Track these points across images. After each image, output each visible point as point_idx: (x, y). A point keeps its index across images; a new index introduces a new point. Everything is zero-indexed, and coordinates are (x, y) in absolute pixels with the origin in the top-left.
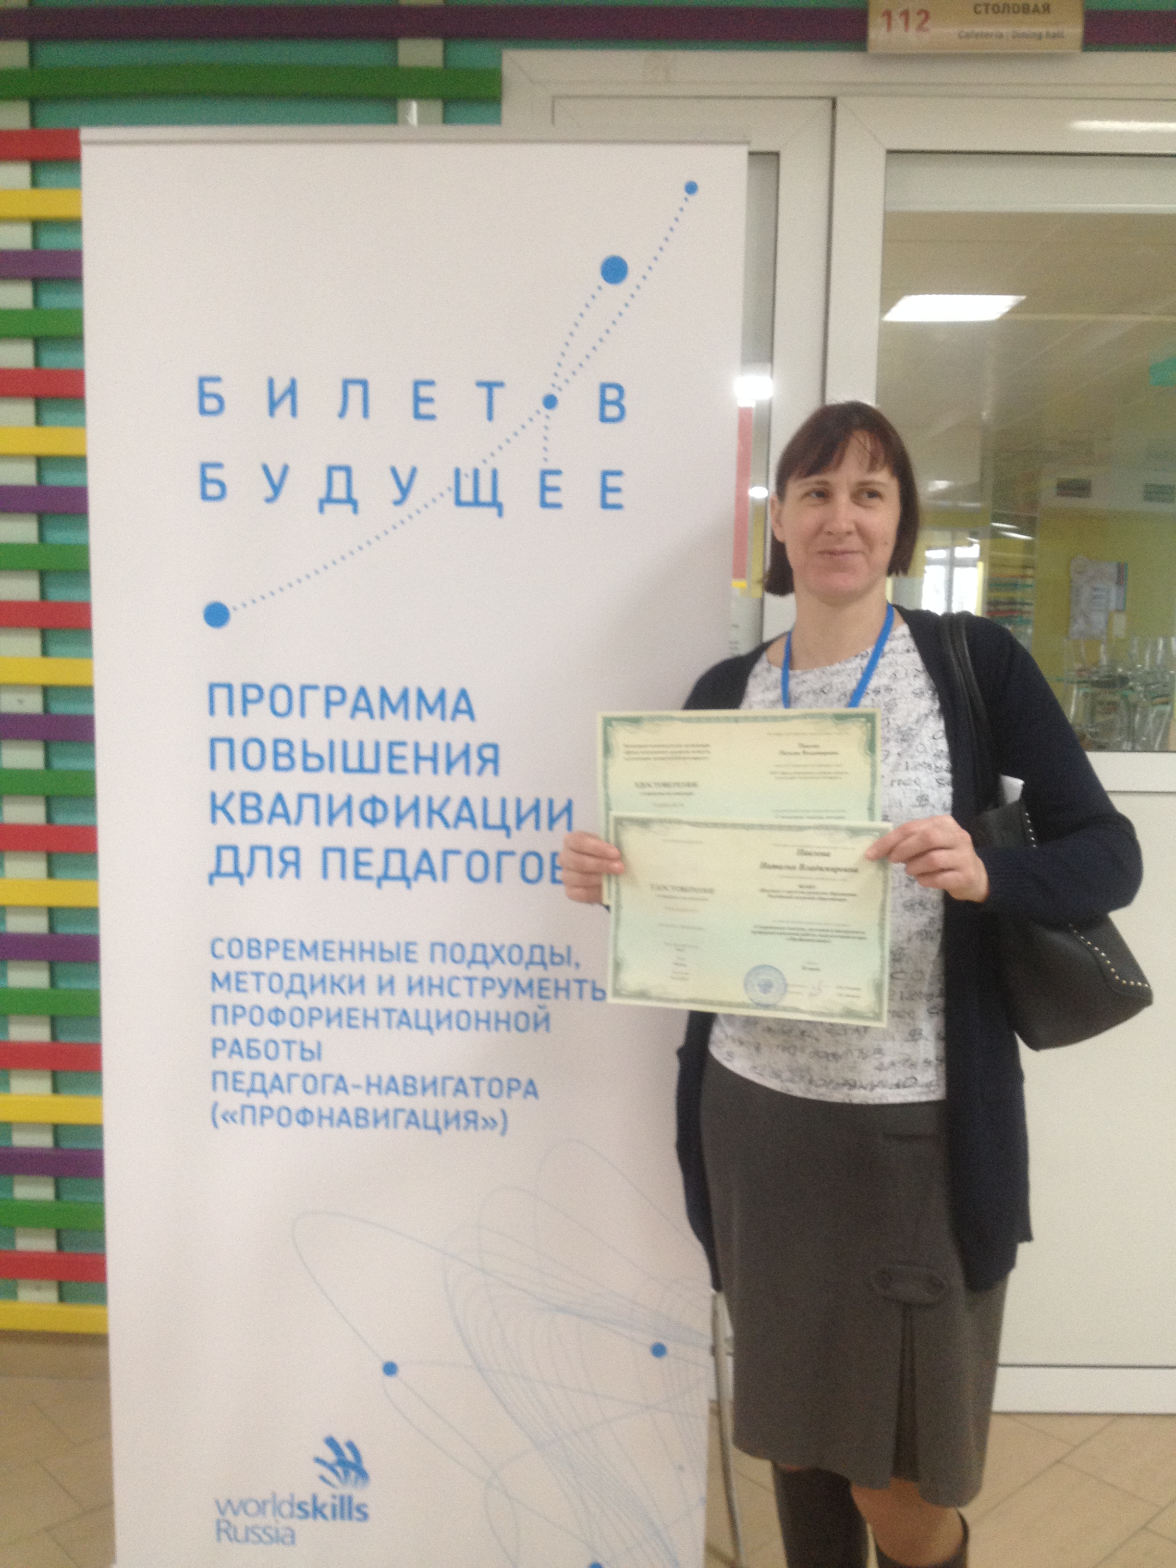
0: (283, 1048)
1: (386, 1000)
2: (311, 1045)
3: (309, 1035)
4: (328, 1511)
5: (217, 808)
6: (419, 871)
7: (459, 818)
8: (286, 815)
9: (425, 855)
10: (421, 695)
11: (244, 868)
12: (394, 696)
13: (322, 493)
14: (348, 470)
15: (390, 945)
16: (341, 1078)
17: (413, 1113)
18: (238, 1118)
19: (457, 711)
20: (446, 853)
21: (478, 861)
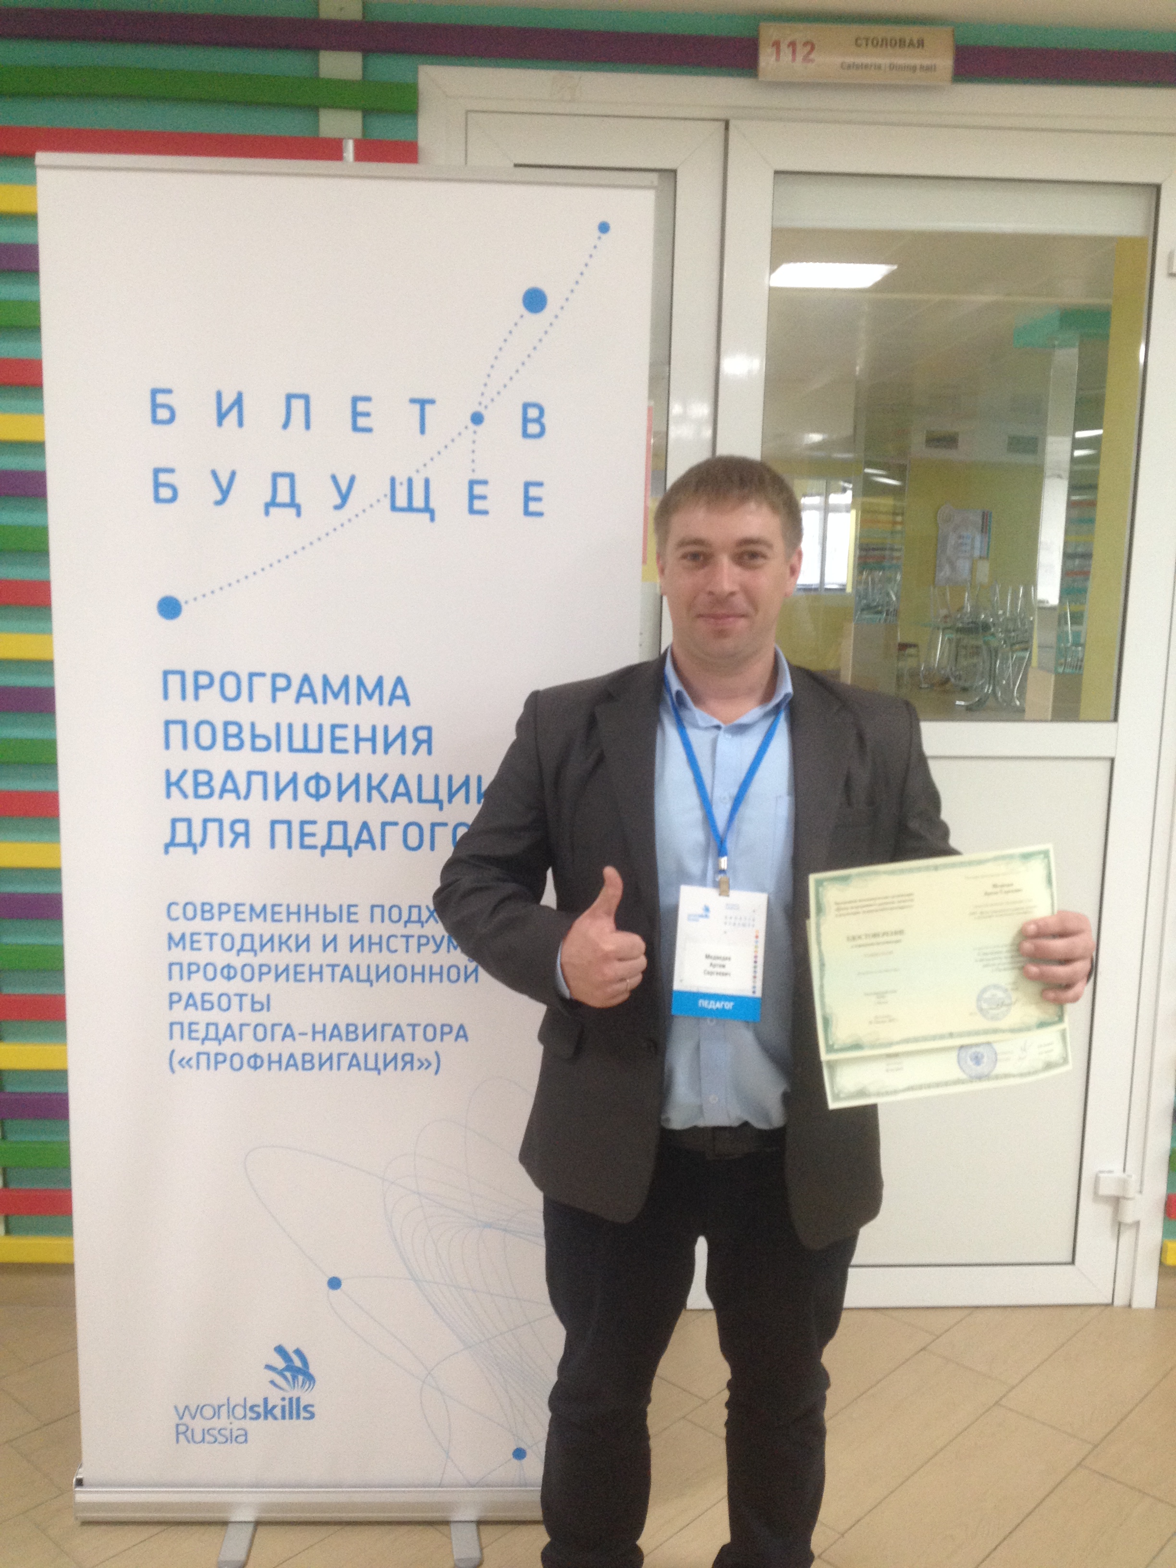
0: (235, 1001)
1: (330, 956)
2: (261, 997)
3: (260, 989)
4: (278, 1412)
5: (171, 784)
6: (359, 841)
7: (395, 794)
8: (236, 790)
9: (365, 826)
10: (360, 682)
11: (197, 838)
12: (336, 683)
13: (268, 498)
14: (291, 476)
15: (333, 908)
16: (288, 1026)
17: (354, 1056)
18: (193, 1062)
19: (393, 697)
20: (384, 825)
21: (413, 832)
